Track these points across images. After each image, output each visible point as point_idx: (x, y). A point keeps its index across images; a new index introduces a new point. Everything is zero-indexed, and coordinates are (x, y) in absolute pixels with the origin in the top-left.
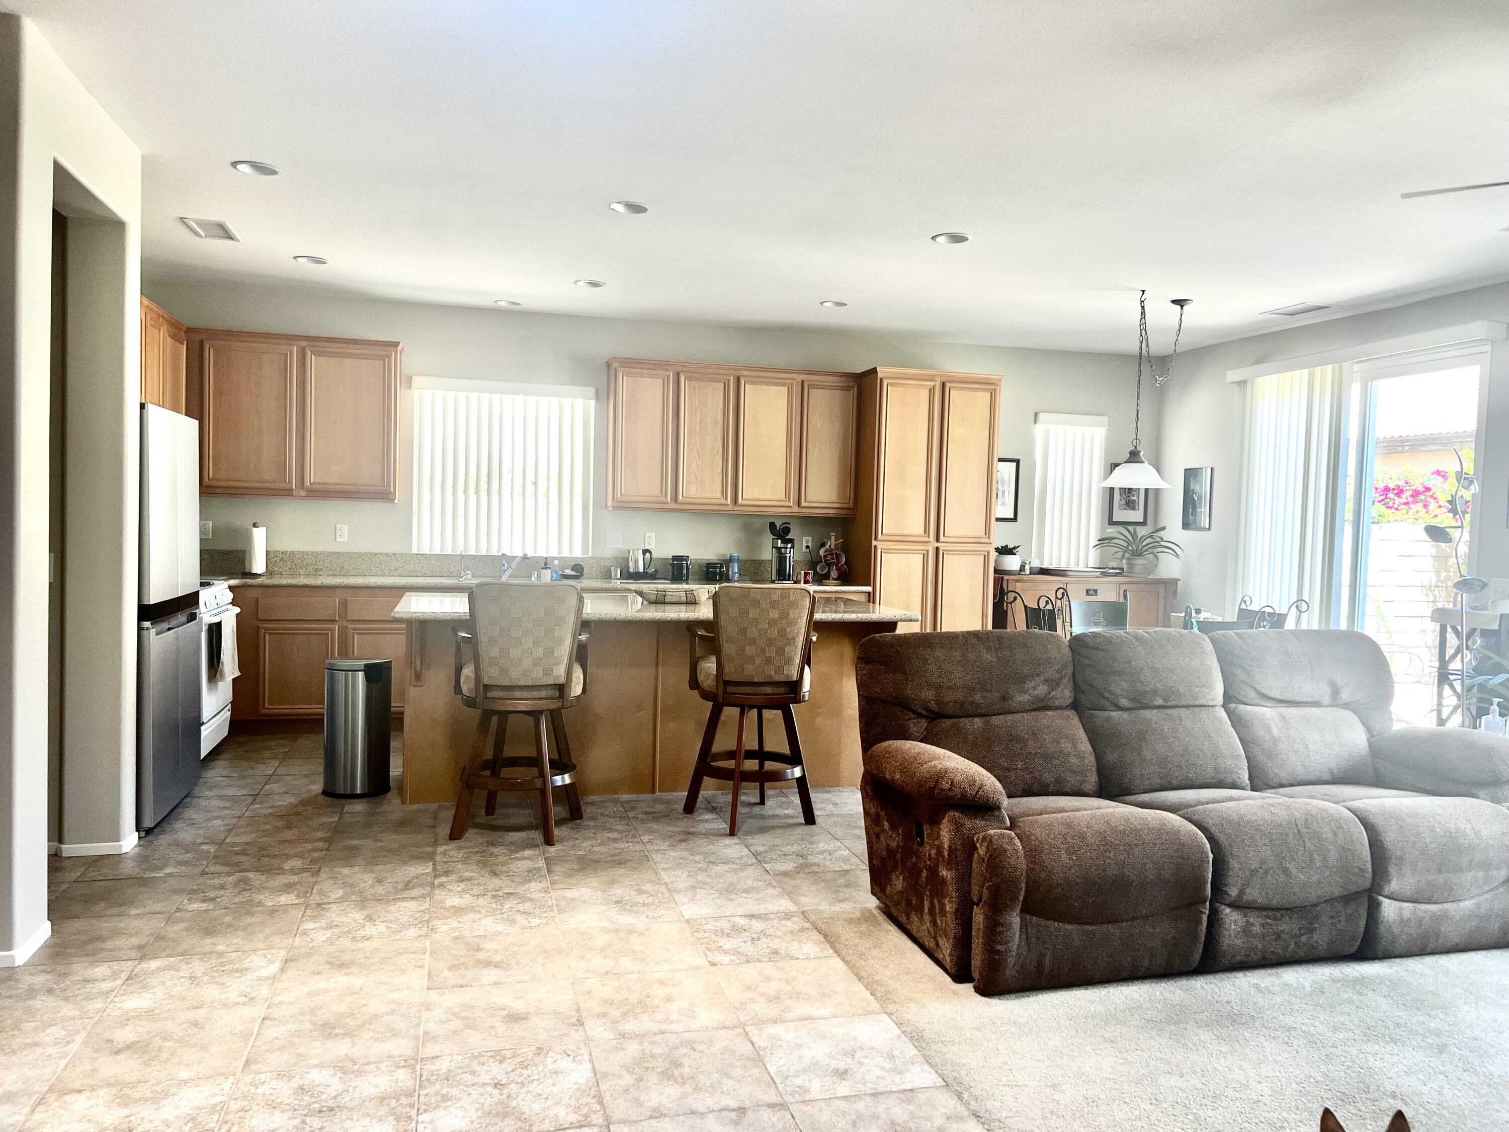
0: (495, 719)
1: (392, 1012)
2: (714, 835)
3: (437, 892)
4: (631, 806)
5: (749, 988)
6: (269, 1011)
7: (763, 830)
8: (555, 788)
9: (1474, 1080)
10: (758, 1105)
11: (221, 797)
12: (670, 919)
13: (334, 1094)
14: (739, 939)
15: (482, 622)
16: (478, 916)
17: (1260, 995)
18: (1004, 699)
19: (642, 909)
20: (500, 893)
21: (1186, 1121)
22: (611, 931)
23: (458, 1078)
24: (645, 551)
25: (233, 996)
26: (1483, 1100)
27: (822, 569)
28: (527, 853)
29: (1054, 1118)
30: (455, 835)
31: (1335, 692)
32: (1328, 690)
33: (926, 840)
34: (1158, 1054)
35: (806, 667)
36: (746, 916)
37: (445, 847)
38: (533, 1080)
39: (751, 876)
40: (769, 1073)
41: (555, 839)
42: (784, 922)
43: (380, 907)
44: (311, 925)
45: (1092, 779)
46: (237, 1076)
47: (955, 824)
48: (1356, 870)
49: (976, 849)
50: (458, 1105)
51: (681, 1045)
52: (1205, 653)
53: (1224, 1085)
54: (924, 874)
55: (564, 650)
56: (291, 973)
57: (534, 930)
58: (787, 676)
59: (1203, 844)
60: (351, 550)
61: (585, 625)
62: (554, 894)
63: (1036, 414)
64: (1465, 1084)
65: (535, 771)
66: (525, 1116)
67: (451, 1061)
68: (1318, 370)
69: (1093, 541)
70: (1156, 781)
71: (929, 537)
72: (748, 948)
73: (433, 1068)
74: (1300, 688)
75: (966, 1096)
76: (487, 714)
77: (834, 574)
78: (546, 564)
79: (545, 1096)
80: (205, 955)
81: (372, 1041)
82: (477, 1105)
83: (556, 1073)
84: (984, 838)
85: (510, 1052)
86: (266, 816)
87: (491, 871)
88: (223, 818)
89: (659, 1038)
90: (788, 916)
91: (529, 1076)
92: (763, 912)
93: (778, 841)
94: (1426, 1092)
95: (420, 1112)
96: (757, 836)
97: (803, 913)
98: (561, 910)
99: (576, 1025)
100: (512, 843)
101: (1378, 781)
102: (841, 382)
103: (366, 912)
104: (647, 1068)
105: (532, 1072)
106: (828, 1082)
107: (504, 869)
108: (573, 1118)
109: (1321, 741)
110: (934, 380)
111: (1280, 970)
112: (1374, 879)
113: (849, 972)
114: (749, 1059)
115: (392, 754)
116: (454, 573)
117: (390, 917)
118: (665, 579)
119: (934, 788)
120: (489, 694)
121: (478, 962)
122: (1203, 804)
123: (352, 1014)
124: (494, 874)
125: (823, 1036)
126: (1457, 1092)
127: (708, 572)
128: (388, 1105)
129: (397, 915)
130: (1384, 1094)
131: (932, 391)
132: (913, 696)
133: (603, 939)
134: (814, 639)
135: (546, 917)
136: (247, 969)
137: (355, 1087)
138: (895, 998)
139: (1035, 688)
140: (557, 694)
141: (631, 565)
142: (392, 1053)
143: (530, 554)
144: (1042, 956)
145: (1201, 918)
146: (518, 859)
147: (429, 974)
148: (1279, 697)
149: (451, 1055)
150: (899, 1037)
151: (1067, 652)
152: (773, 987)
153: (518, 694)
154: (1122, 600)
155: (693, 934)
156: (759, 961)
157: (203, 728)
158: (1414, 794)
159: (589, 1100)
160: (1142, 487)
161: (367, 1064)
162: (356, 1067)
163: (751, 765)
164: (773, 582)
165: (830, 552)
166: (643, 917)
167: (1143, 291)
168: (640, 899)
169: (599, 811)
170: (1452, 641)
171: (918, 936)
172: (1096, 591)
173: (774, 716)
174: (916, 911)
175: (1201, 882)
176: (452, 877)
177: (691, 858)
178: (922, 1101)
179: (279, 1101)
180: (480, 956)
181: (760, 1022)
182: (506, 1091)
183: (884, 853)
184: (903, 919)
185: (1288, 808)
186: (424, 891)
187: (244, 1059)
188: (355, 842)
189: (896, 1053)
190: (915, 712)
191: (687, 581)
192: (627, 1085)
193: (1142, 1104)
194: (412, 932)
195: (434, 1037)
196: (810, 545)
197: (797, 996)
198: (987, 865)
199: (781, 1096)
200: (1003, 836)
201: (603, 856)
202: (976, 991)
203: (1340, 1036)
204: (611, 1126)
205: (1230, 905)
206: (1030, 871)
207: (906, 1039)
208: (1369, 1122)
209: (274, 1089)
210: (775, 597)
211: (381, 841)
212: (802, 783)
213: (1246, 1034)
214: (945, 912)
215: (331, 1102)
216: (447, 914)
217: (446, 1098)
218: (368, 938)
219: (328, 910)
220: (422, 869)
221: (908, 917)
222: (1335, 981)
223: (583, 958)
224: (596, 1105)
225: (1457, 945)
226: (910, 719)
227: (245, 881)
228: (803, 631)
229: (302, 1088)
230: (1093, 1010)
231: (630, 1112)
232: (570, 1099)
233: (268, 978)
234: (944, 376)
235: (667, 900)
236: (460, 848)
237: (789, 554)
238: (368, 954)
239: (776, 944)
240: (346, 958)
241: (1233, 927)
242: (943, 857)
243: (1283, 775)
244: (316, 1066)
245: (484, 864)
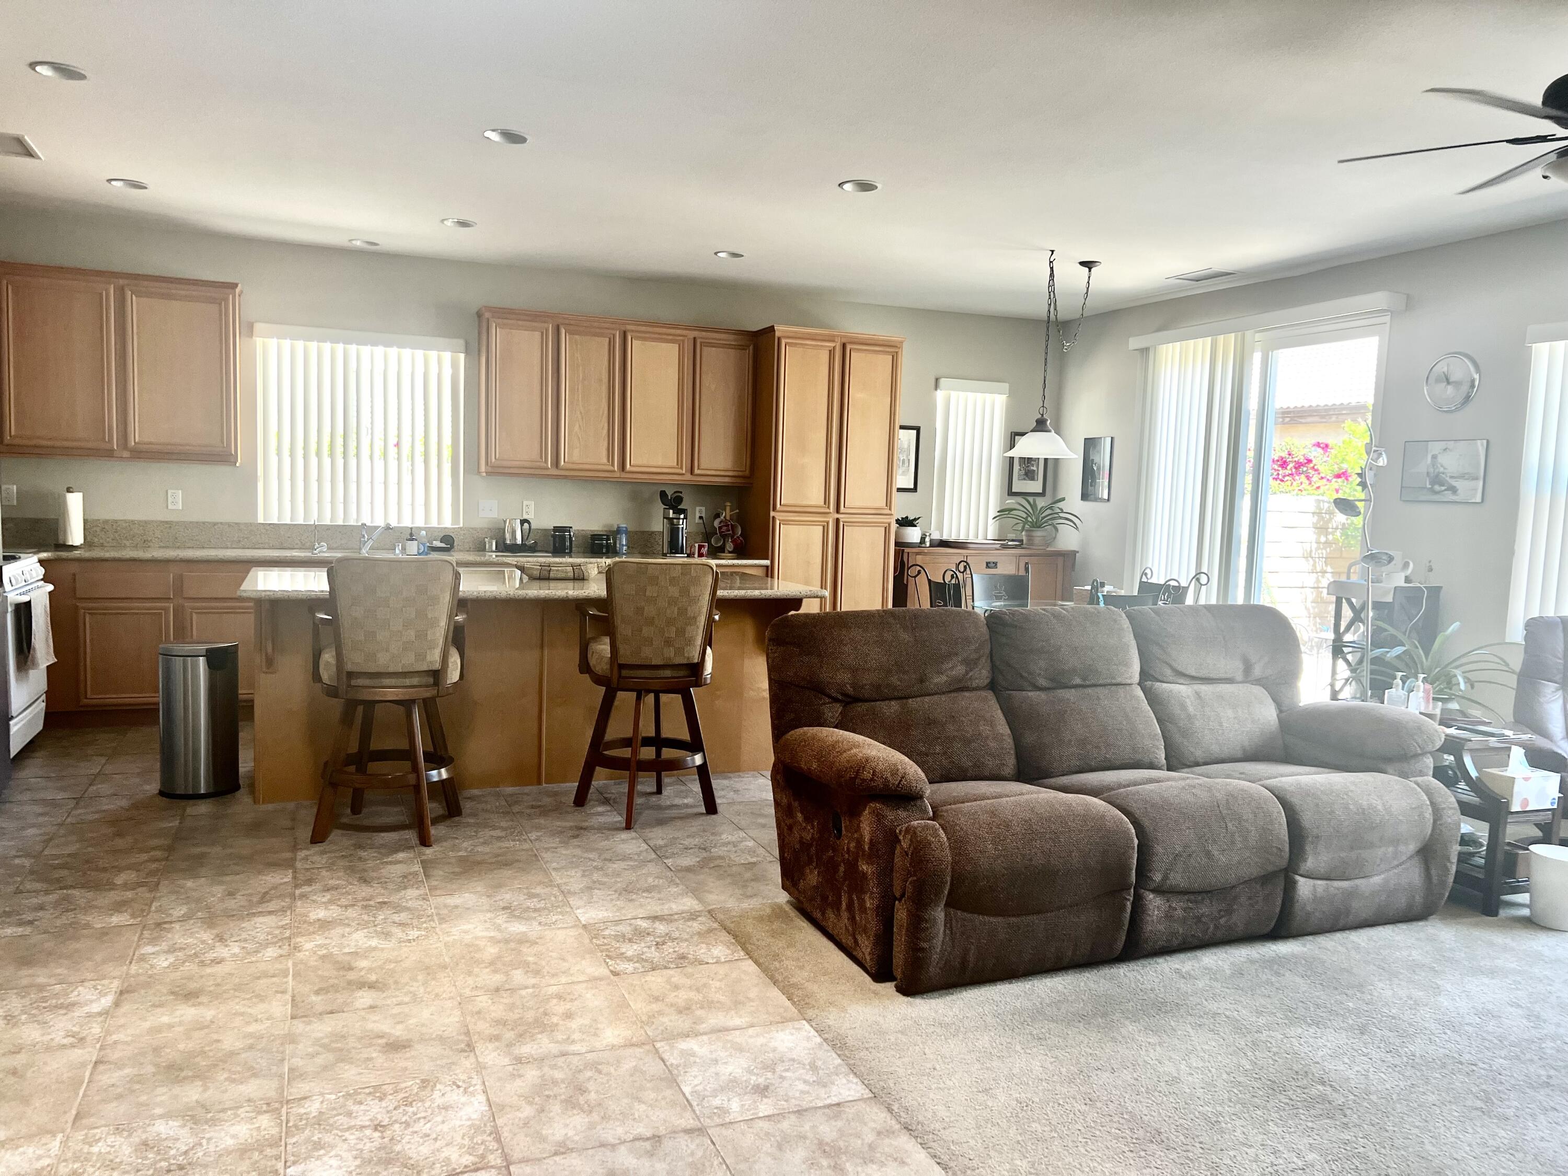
0: (360, 709)
1: (251, 1047)
2: (609, 829)
3: (299, 903)
4: (513, 801)
5: (657, 999)
6: (102, 1053)
7: (661, 822)
8: (431, 785)
9: (1397, 1061)
10: (674, 1132)
11: (35, 802)
12: (565, 925)
13: (184, 1148)
14: (643, 945)
15: (343, 602)
16: (347, 930)
17: (1183, 981)
18: (922, 681)
19: (534, 915)
20: (372, 903)
21: (1122, 1121)
22: (499, 942)
23: (331, 1121)
24: (523, 522)
25: (59, 1037)
26: (1409, 1083)
27: (717, 541)
28: (401, 856)
29: (989, 1126)
30: (318, 838)
31: (1248, 668)
32: (1241, 666)
33: (844, 832)
34: (1088, 1050)
35: (708, 648)
36: (648, 918)
37: (307, 853)
38: (419, 1119)
39: (651, 874)
40: (684, 1095)
41: (432, 839)
42: (689, 923)
43: (232, 925)
44: (149, 949)
45: (1011, 762)
46: (67, 1133)
47: (877, 816)
48: (1275, 850)
49: (899, 841)
50: (333, 1153)
51: (585, 1068)
52: (1123, 629)
53: (1156, 1079)
54: (842, 869)
55: (439, 632)
56: (126, 1008)
57: (414, 944)
58: (688, 658)
59: (1128, 829)
60: (186, 519)
61: (462, 604)
62: (433, 901)
63: (937, 380)
64: (1389, 1067)
65: (407, 764)
66: (412, 1162)
67: (322, 1102)
68: (1221, 338)
69: (993, 512)
70: (1075, 763)
71: (829, 507)
72: (653, 954)
73: (302, 1111)
74: (1215, 665)
75: (895, 1107)
76: (352, 705)
77: (730, 546)
78: (411, 535)
79: (434, 1136)
80: (23, 991)
81: (227, 1083)
82: (355, 1153)
83: (446, 1108)
84: (908, 830)
85: (391, 1087)
86: (91, 822)
87: (360, 878)
88: (39, 826)
89: (560, 1061)
90: (693, 916)
91: (415, 1114)
92: (666, 912)
93: (678, 834)
94: (1353, 1076)
95: (288, 1164)
96: (655, 830)
97: (709, 912)
98: (442, 920)
99: (466, 1051)
100: (382, 846)
101: (1288, 757)
102: (735, 340)
103: (215, 932)
104: (548, 1096)
105: (418, 1108)
106: (748, 1100)
107: (375, 874)
108: (468, 1160)
109: (1235, 718)
110: (834, 341)
111: (1199, 954)
112: (1290, 859)
113: (762, 975)
114: (661, 1079)
115: (240, 747)
116: (308, 545)
117: (244, 936)
118: (547, 552)
119: (855, 778)
120: (353, 682)
121: (350, 983)
122: (1125, 787)
123: (203, 1053)
124: (365, 881)
125: (740, 1049)
126: (1382, 1075)
127: (593, 544)
128: (250, 1158)
129: (253, 933)
130: (1313, 1081)
131: (832, 353)
132: (828, 679)
133: (492, 951)
134: (717, 617)
135: (426, 928)
136: (73, 1004)
137: (209, 1139)
138: (813, 1003)
139: (952, 668)
140: (431, 680)
141: (508, 536)
142: (252, 1096)
143: (394, 524)
144: (966, 951)
145: (1125, 905)
146: (391, 863)
147: (293, 1000)
148: (1194, 674)
149: (322, 1094)
150: (820, 1045)
151: (984, 629)
152: (683, 996)
153: (387, 682)
154: (1022, 572)
155: (591, 941)
156: (666, 968)
157: (11, 723)
158: (1326, 770)
159: (485, 1137)
160: (1042, 457)
161: (224, 1110)
162: (209, 1115)
163: (648, 753)
164: (664, 555)
165: (725, 523)
166: (535, 923)
167: (1053, 251)
168: (533, 903)
169: (480, 806)
170: (1347, 613)
171: (835, 933)
172: (995, 564)
173: (672, 703)
174: (832, 908)
175: (1125, 868)
176: (317, 886)
177: (586, 855)
178: (850, 1116)
179: (118, 1160)
180: (351, 976)
181: (672, 1037)
182: (388, 1133)
183: (797, 846)
184: (818, 915)
185: (1210, 789)
186: (283, 904)
187: (74, 1112)
188: (197, 850)
189: (819, 1063)
190: (829, 696)
191: (570, 554)
192: (527, 1117)
193: (1075, 1105)
194: (271, 952)
195: (301, 1075)
196: (703, 515)
197: (709, 1005)
198: (911, 859)
199: (699, 1120)
200: (926, 827)
201: (486, 857)
202: (898, 991)
203: (1262, 1021)
204: (511, 1168)
205: (1153, 891)
206: (955, 863)
207: (829, 1048)
208: (1301, 1111)
209: (113, 1147)
210: (676, 573)
211: (231, 847)
212: (703, 771)
213: (1173, 1023)
214: (866, 909)
215: (181, 1158)
216: (311, 929)
217: (318, 1146)
218: (218, 961)
219: (169, 931)
220: (280, 878)
221: (823, 914)
222: (1253, 962)
223: (470, 973)
224: (493, 1143)
225: (1366, 920)
226: (825, 704)
227: (67, 898)
228: (705, 610)
229: (145, 1144)
230: (1018, 1005)
231: (532, 1148)
232: (463, 1138)
233: (100, 1014)
234: (845, 337)
235: (561, 904)
236: (323, 853)
237: (682, 524)
238: (219, 980)
239: (683, 948)
240: (193, 986)
241: (1156, 912)
242: (864, 851)
243: (1199, 754)
244: (161, 1117)
245: (351, 870)
